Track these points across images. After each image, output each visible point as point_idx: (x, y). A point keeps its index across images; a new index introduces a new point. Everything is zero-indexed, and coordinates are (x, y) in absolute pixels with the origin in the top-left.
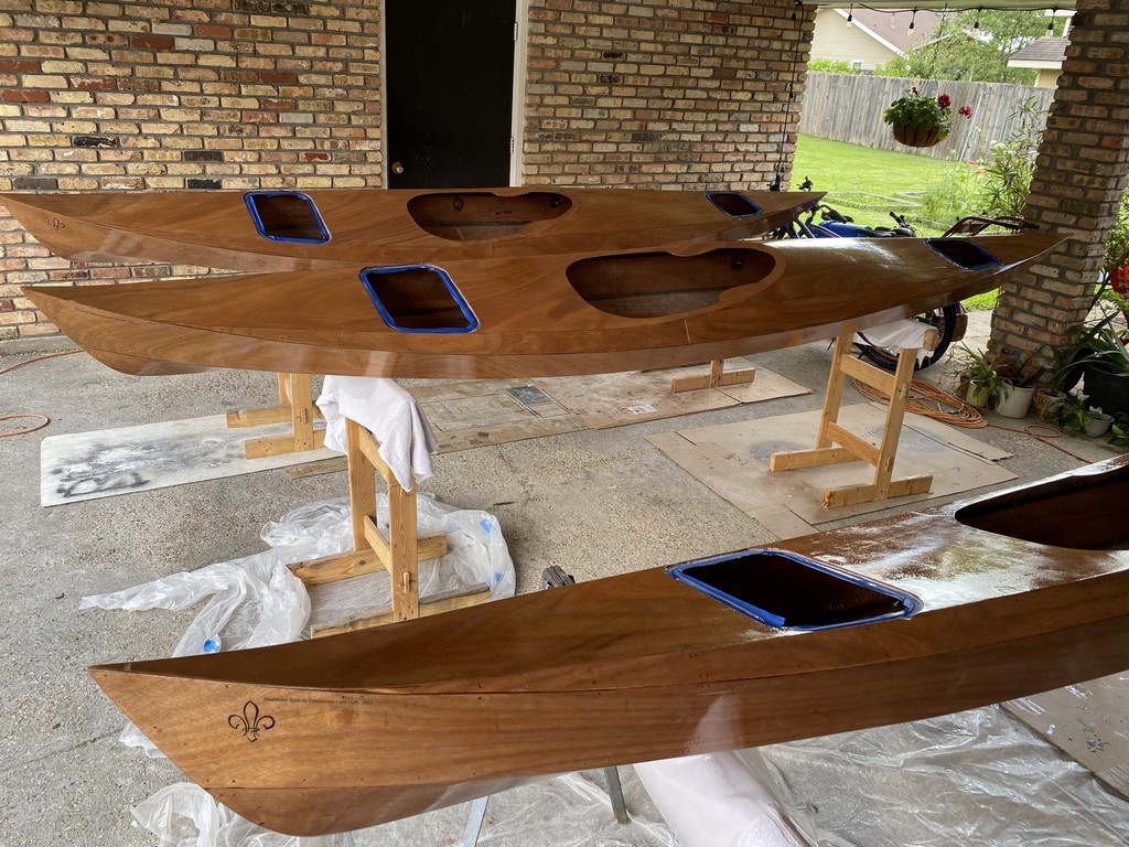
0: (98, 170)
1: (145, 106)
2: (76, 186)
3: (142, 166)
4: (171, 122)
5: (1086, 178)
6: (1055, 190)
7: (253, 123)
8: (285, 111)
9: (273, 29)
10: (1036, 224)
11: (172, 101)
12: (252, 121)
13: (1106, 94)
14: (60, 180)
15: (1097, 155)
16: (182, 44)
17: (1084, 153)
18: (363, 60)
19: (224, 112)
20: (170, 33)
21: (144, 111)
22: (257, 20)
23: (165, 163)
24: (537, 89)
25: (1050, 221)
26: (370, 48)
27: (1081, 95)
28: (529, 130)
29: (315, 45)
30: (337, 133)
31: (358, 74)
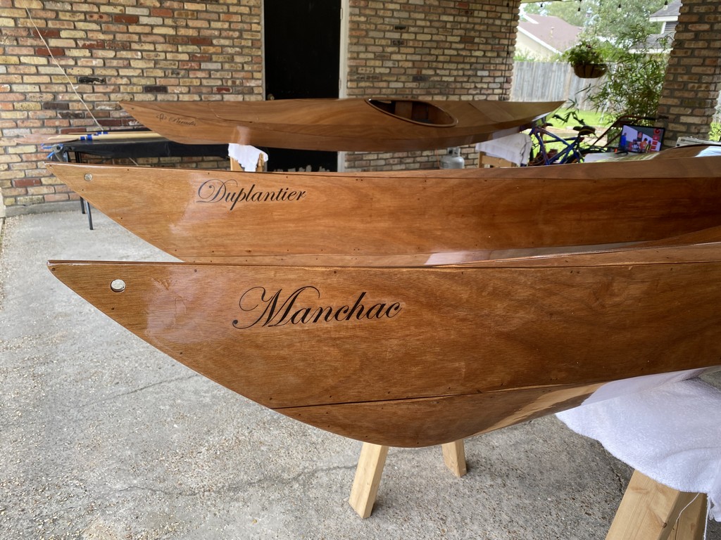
0: (93, 98)
1: (121, 59)
2: (80, 107)
3: (119, 95)
4: (137, 68)
5: (696, 85)
6: (677, 94)
7: (186, 69)
8: (204, 61)
9: (198, 11)
10: (667, 116)
11: (137, 55)
12: (185, 67)
13: (706, 34)
14: (70, 104)
15: (703, 71)
16: (143, 20)
17: (694, 70)
18: (251, 30)
19: (169, 62)
20: (137, 14)
21: (121, 61)
22: (188, 6)
23: (133, 93)
24: (355, 48)
25: (675, 113)
26: (255, 23)
27: (690, 35)
28: (351, 73)
29: (223, 21)
30: (236, 75)
31: (248, 39)
